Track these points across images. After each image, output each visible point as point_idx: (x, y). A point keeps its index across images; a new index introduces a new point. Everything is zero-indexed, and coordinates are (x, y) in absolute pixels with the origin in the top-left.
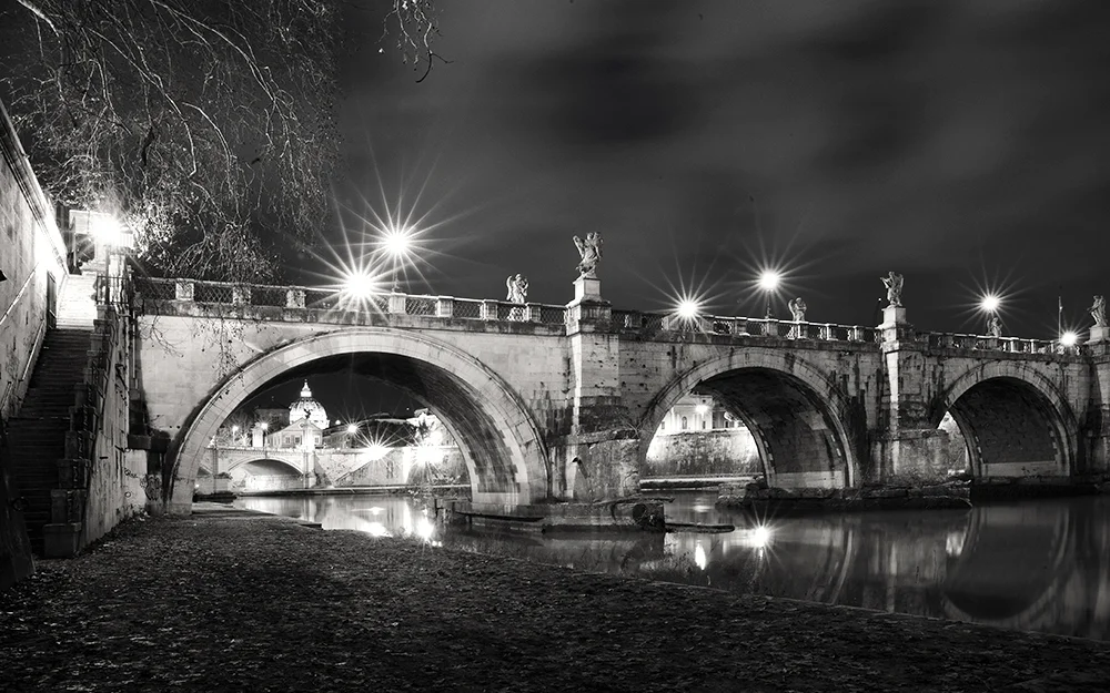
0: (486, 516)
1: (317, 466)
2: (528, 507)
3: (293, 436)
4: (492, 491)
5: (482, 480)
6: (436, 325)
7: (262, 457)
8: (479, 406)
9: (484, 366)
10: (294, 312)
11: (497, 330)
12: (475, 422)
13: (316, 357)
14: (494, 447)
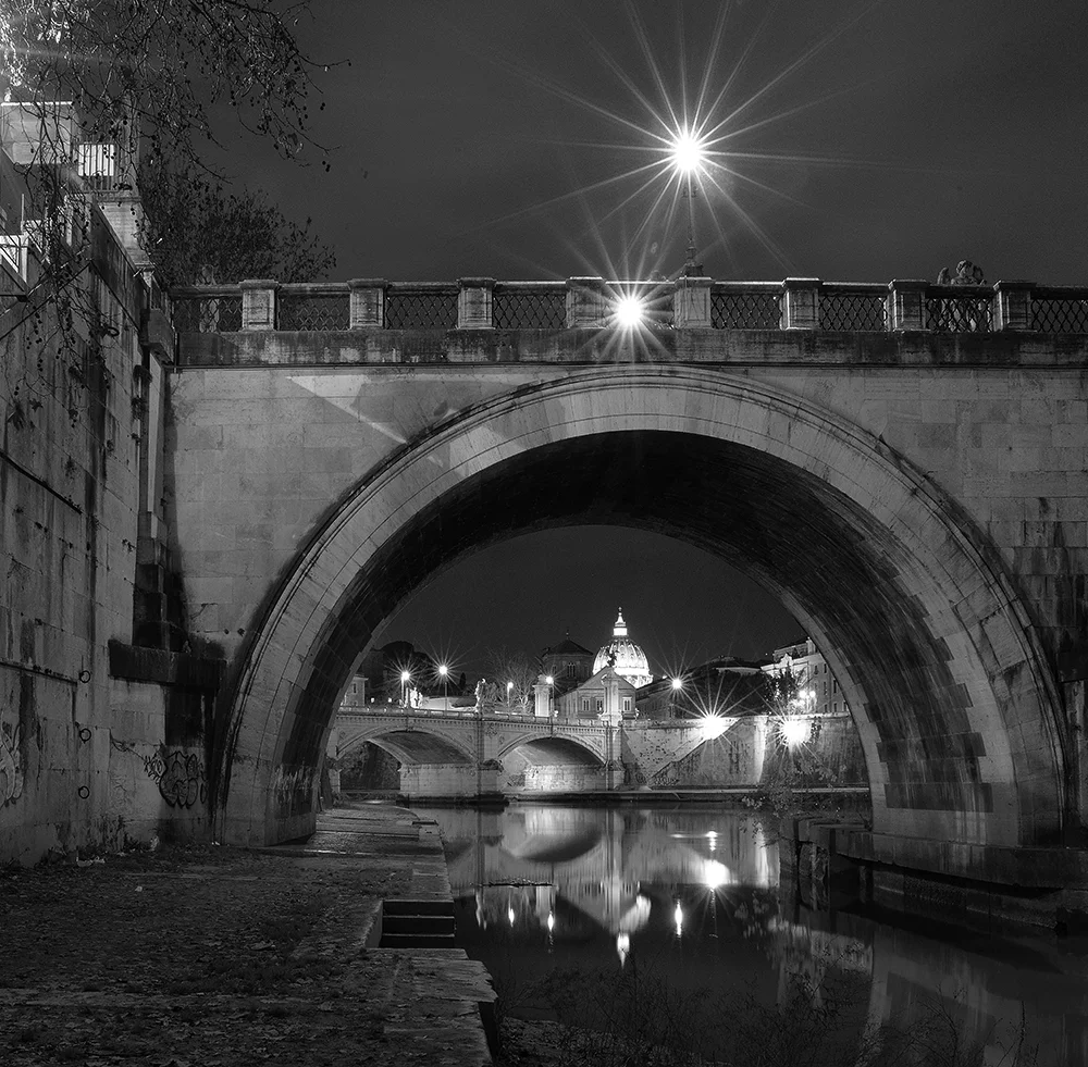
0: (906, 871)
1: (625, 751)
2: (1018, 854)
3: (593, 699)
4: (920, 803)
5: (894, 776)
6: (780, 353)
7: (546, 733)
8: (889, 574)
9: (897, 457)
10: (471, 338)
11: (927, 357)
12: (878, 620)
13: (515, 449)
14: (924, 685)
